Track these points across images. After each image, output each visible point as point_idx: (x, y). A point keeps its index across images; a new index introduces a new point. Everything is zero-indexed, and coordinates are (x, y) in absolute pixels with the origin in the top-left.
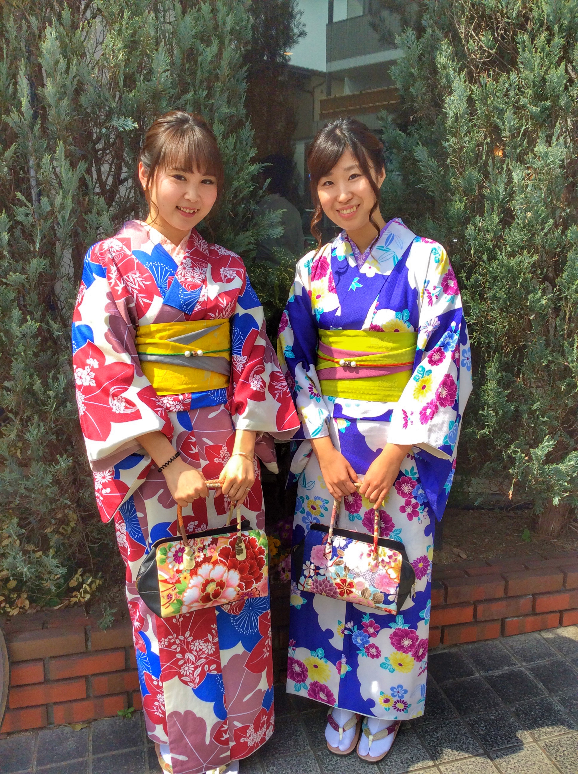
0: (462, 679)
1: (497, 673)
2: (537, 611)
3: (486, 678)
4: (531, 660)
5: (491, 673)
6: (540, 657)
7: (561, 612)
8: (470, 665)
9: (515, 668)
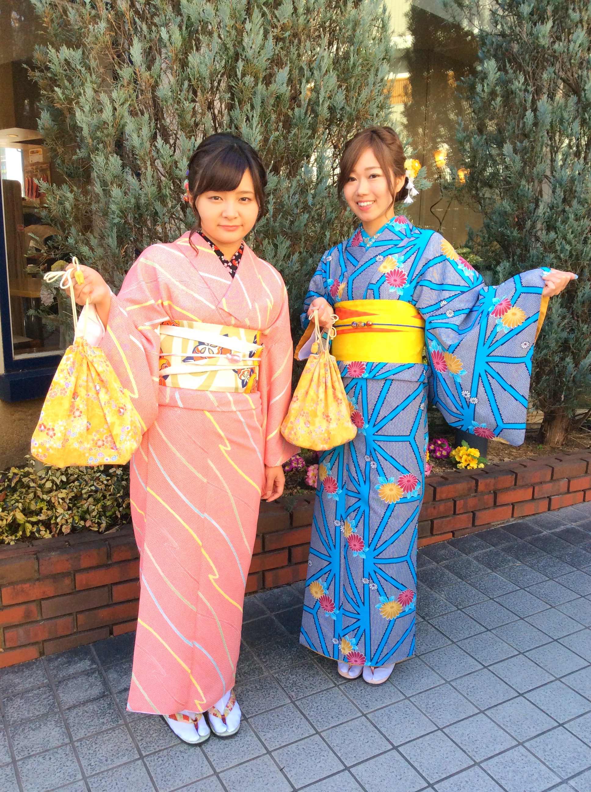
0: (537, 535)
1: (557, 530)
2: (571, 490)
3: (552, 533)
4: (576, 522)
5: (553, 531)
6: (580, 519)
7: (584, 491)
8: (536, 528)
9: (569, 526)
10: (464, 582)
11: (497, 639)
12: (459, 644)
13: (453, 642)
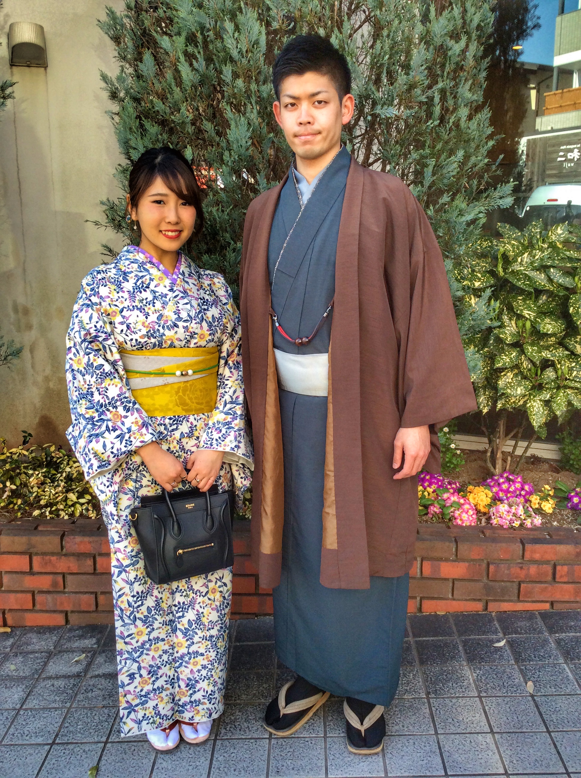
10: (516, 667)
11: (493, 747)
12: (441, 737)
13: (436, 733)
